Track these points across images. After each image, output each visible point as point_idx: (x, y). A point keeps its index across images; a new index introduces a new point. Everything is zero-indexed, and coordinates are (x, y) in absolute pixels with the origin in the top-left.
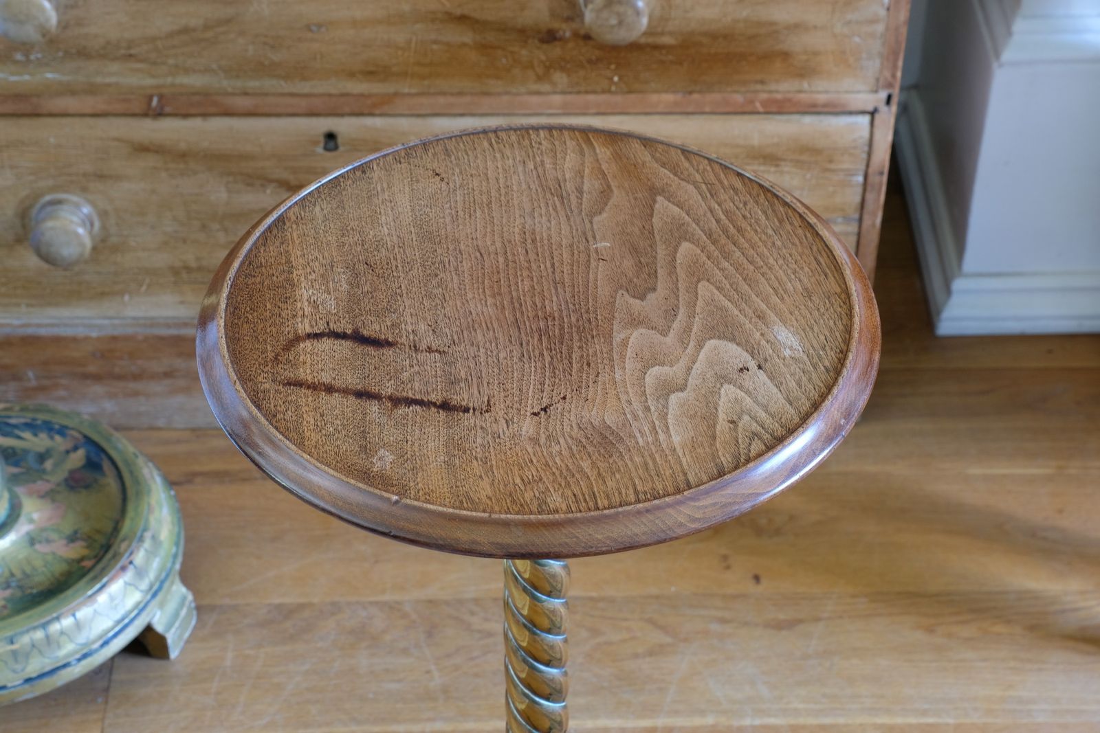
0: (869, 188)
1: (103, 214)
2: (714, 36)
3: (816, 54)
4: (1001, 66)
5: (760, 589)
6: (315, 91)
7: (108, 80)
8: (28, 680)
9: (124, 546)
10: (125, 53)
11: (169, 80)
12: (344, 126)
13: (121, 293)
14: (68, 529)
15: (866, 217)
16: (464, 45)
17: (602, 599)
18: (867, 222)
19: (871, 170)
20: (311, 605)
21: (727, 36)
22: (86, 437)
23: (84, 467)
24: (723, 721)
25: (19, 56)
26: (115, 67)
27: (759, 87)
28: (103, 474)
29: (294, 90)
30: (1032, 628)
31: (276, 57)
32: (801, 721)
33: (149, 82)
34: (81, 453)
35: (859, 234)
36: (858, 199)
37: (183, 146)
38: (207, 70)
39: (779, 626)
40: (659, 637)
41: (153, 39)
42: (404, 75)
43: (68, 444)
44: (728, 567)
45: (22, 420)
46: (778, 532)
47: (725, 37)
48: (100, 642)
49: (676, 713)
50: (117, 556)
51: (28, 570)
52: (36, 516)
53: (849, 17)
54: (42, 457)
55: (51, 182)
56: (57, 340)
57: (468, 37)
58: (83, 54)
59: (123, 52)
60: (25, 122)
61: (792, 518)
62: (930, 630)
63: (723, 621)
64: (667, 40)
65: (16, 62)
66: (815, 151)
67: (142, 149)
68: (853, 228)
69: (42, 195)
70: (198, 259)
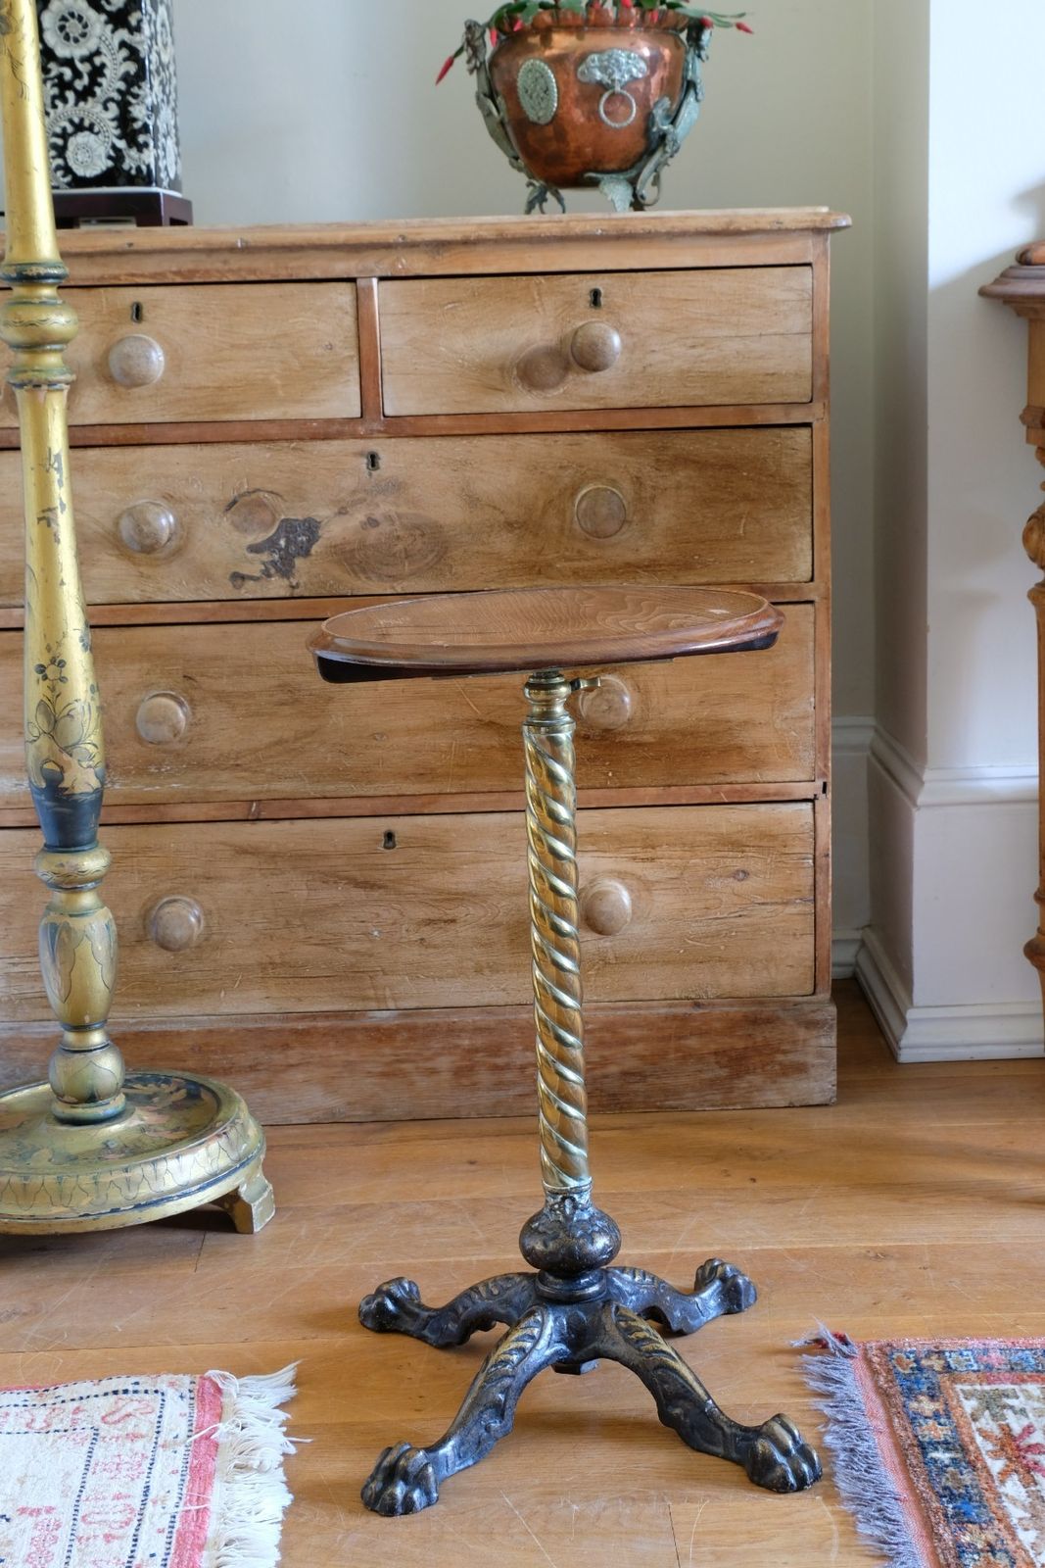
0: (818, 870)
1: (208, 913)
2: (683, 733)
3: (764, 747)
4: (919, 809)
5: (756, 1184)
6: (378, 793)
7: (219, 788)
8: (138, 1206)
9: (218, 1125)
10: (234, 764)
11: (266, 785)
12: (400, 826)
13: (218, 990)
14: (172, 1125)
15: (818, 897)
16: (493, 747)
17: (621, 1194)
18: (820, 903)
19: (817, 854)
20: (373, 1204)
21: (694, 733)
22: (186, 1080)
23: (185, 1099)
24: (728, 1248)
25: (153, 770)
26: (225, 776)
27: (722, 778)
28: (202, 1100)
29: (362, 793)
30: (991, 1198)
31: (348, 763)
32: (796, 1247)
33: (251, 788)
34: (183, 1092)
35: (815, 913)
36: (810, 881)
37: (274, 848)
38: (296, 776)
39: (773, 1202)
40: (668, 1210)
41: (257, 750)
42: (447, 775)
43: (173, 1088)
44: (729, 1175)
45: (135, 1076)
46: (770, 1158)
47: (692, 734)
48: (198, 1186)
49: (688, 1245)
50: (213, 1129)
51: (139, 1144)
52: (145, 1118)
53: (786, 714)
54: (150, 1097)
55: (169, 885)
56: (164, 1035)
57: (495, 741)
58: (202, 765)
59: (232, 762)
60: (152, 828)
61: (781, 1151)
62: (904, 1201)
63: (725, 1201)
64: (648, 738)
65: (152, 774)
66: (773, 837)
67: (242, 851)
68: (809, 908)
69: (160, 898)
70: (282, 954)
